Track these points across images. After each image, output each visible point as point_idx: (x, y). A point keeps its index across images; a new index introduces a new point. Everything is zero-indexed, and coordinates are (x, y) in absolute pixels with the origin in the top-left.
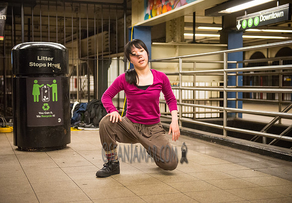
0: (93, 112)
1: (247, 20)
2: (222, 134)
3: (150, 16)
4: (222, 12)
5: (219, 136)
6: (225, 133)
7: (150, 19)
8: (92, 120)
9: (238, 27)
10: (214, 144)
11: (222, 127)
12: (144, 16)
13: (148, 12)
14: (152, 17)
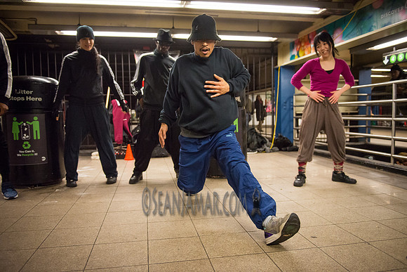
0: (250, 138)
1: (397, 55)
2: (390, 162)
3: (296, 57)
4: (369, 49)
5: (386, 164)
6: (392, 160)
7: (297, 59)
8: (249, 144)
9: (386, 62)
10: (381, 171)
11: (390, 155)
12: (289, 56)
13: (295, 52)
14: (299, 57)
